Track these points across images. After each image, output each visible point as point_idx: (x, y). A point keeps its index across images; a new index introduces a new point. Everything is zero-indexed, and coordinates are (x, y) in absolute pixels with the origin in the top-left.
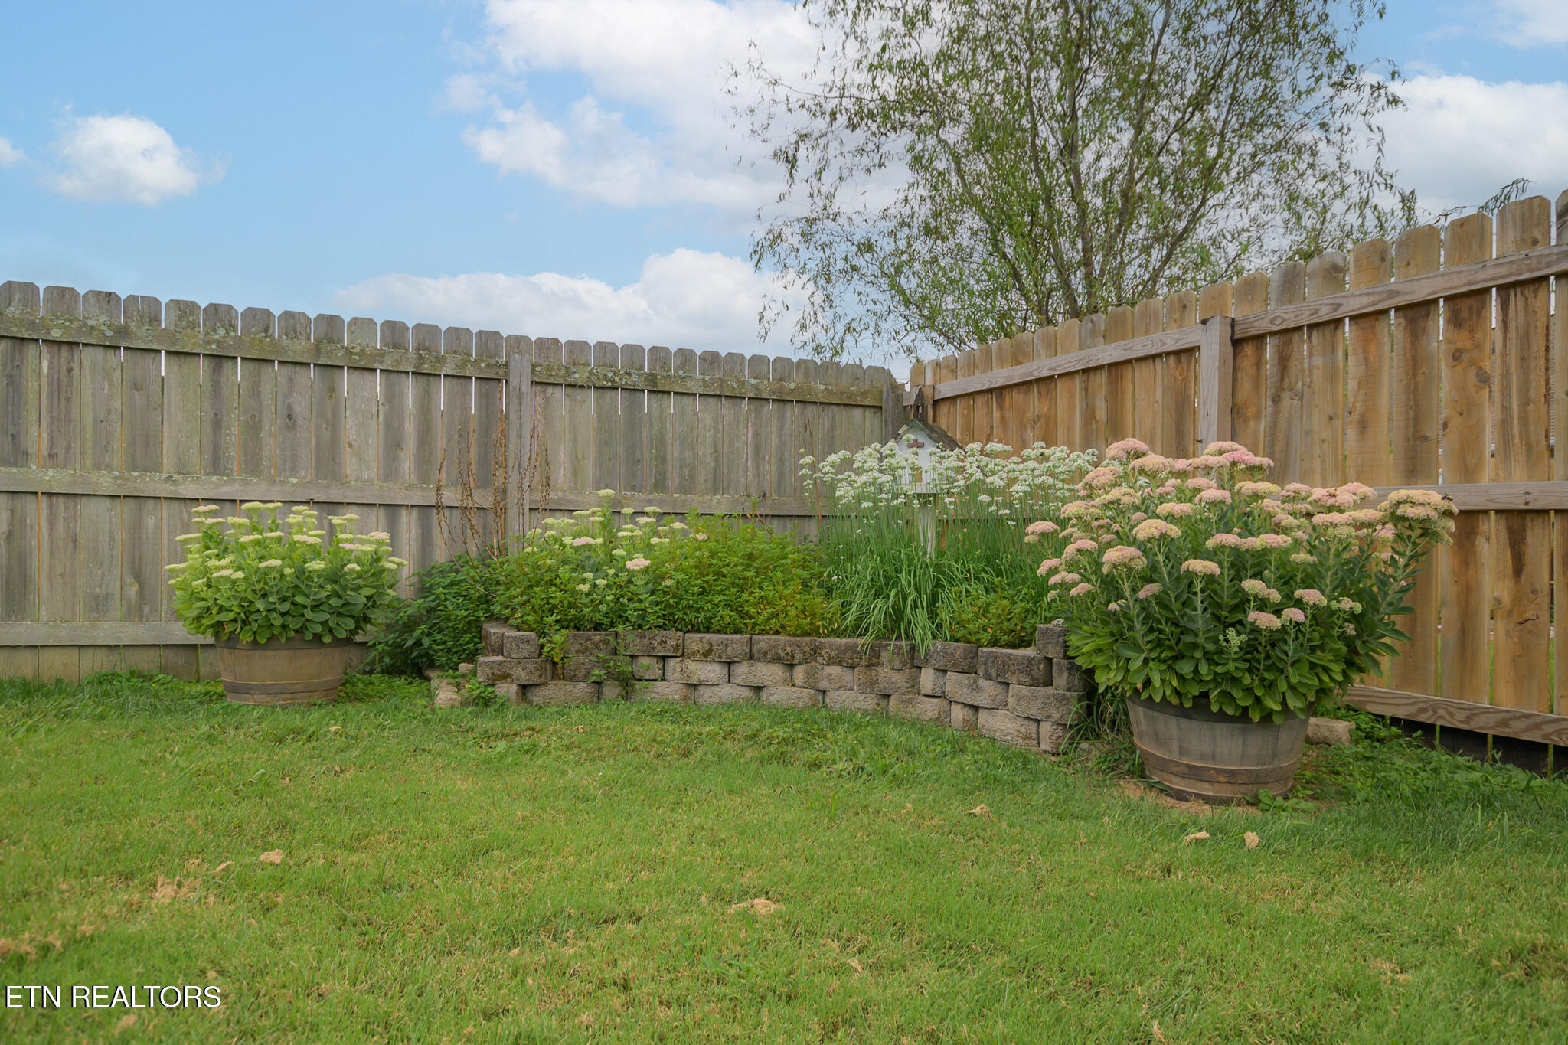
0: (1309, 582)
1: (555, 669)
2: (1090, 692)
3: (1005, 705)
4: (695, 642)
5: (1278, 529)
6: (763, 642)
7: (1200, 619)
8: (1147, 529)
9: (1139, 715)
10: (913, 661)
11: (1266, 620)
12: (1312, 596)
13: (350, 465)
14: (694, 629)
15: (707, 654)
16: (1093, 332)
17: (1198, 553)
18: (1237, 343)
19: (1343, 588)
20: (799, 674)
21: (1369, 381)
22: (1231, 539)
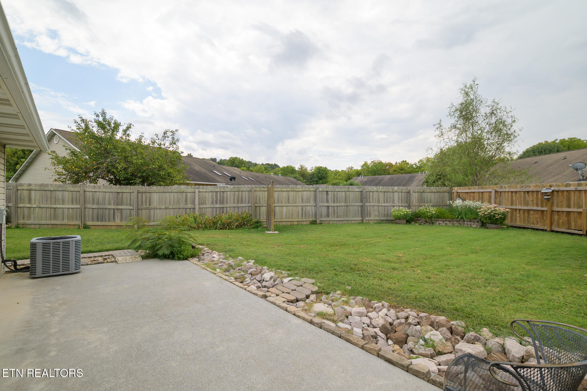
0: (500, 215)
1: (426, 222)
2: (483, 222)
3: (474, 224)
4: (440, 219)
5: (498, 211)
6: (447, 219)
7: (492, 217)
8: (488, 211)
9: (487, 224)
10: (464, 221)
11: (497, 217)
12: (500, 216)
13: (395, 202)
14: (439, 218)
15: (441, 221)
16: (480, 188)
17: (492, 213)
18: (496, 192)
19: (502, 215)
20: (451, 222)
21: (508, 197)
22: (494, 212)
